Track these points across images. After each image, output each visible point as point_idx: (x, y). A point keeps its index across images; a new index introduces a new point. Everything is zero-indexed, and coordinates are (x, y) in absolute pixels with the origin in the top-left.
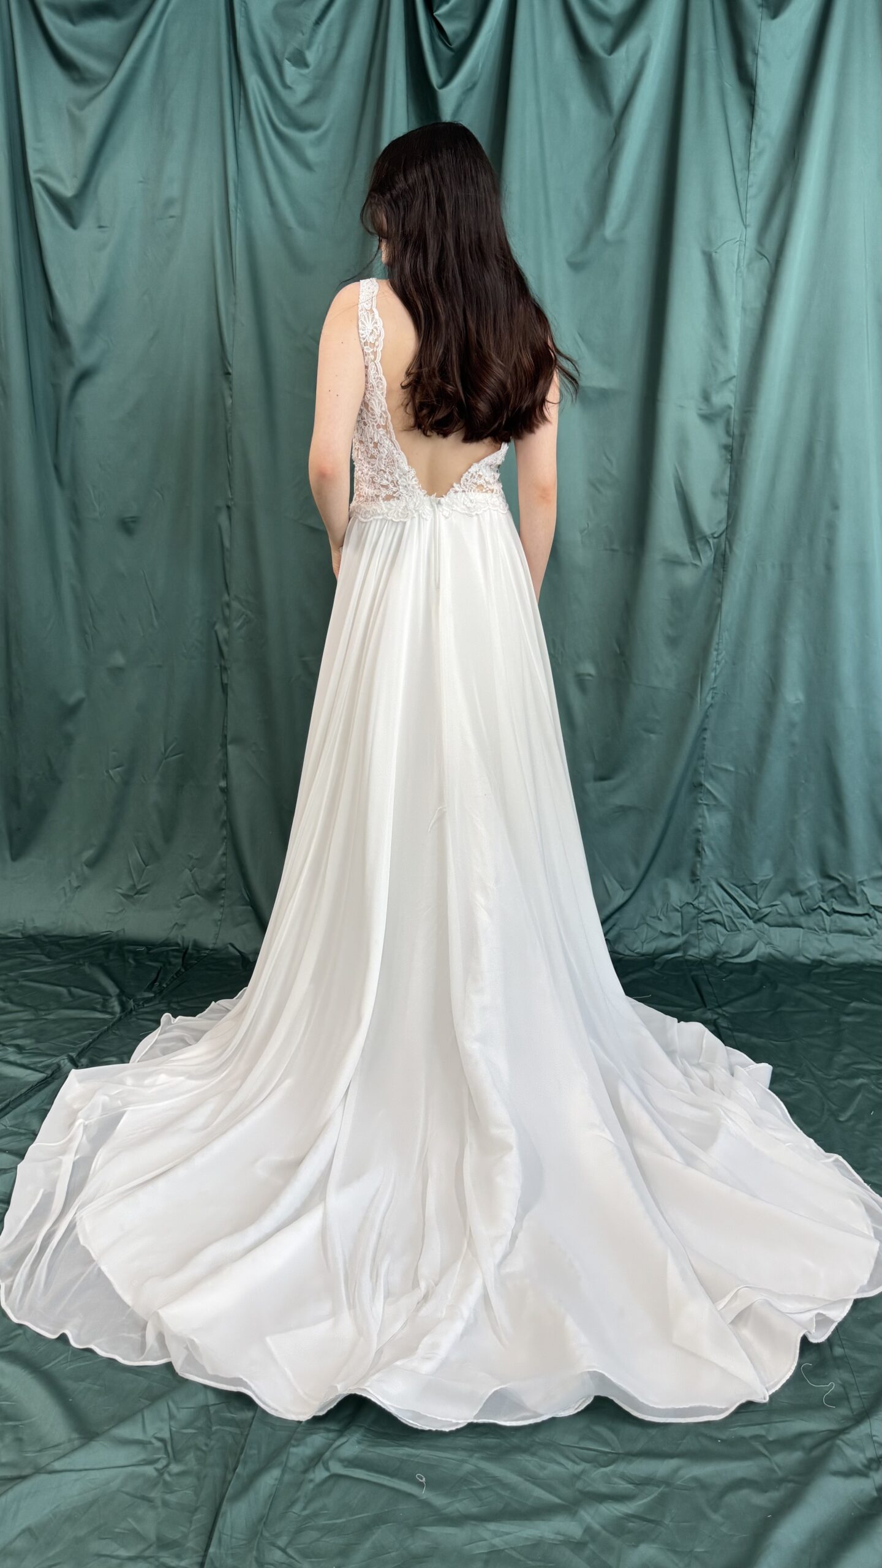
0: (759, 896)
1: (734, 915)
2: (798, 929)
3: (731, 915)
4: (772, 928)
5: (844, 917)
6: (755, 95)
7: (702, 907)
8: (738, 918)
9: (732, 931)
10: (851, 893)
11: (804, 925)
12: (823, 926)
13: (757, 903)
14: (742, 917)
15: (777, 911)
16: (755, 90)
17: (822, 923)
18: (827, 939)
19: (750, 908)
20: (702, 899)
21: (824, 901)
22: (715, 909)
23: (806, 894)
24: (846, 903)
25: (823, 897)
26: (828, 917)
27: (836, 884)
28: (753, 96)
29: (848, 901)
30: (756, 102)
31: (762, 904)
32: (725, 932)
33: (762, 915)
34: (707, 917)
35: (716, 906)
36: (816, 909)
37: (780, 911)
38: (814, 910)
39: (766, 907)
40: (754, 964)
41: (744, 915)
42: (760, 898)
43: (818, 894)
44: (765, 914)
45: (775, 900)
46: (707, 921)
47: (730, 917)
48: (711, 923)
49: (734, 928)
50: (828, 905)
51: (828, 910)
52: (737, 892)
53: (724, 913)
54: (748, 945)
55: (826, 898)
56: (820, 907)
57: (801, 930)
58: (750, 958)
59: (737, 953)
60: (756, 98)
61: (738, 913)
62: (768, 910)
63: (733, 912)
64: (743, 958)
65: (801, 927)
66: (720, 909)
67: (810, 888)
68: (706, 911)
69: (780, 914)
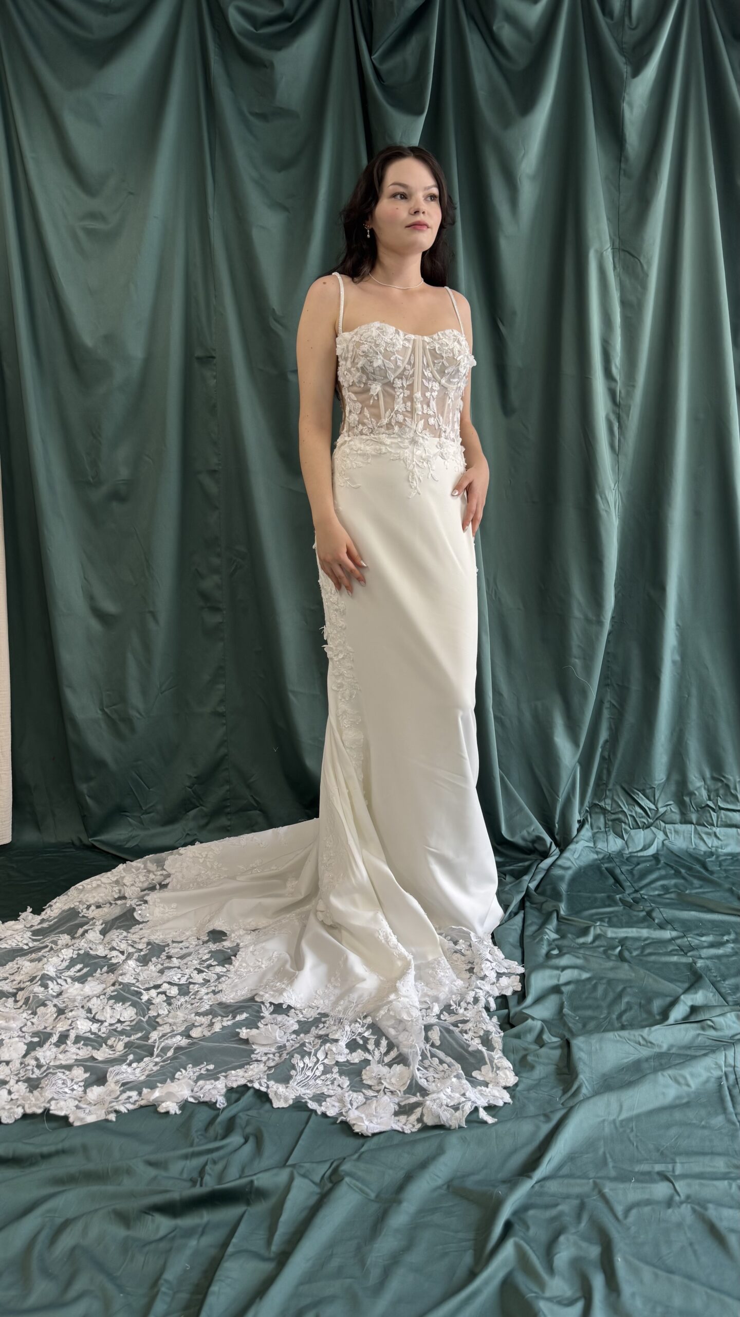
0: (656, 798)
1: (636, 815)
2: (689, 826)
3: (634, 815)
4: (666, 825)
5: (730, 814)
7: (609, 808)
8: (640, 818)
9: (634, 828)
10: (733, 791)
11: (694, 822)
12: (711, 822)
13: (654, 804)
14: (643, 817)
15: (671, 809)
17: (709, 819)
18: (715, 833)
19: (649, 809)
20: (608, 801)
21: (710, 799)
22: (620, 809)
23: (695, 794)
24: (729, 800)
25: (709, 796)
26: (715, 814)
27: (720, 784)
29: (730, 798)
31: (659, 805)
32: (629, 829)
33: (660, 815)
34: (613, 817)
35: (622, 808)
36: (704, 807)
37: (673, 809)
38: (702, 808)
39: (662, 807)
40: (656, 857)
41: (644, 814)
42: (658, 800)
43: (704, 793)
44: (662, 813)
45: (668, 801)
46: (613, 820)
47: (633, 817)
48: (617, 822)
49: (635, 826)
50: (713, 803)
51: (714, 807)
52: (638, 795)
53: (628, 813)
54: (648, 841)
55: (712, 797)
56: (708, 806)
57: (693, 826)
58: (651, 851)
59: (640, 848)
61: (640, 813)
62: (665, 809)
63: (636, 812)
64: (646, 852)
65: (691, 823)
66: (625, 810)
67: (699, 788)
68: (612, 812)
69: (673, 812)
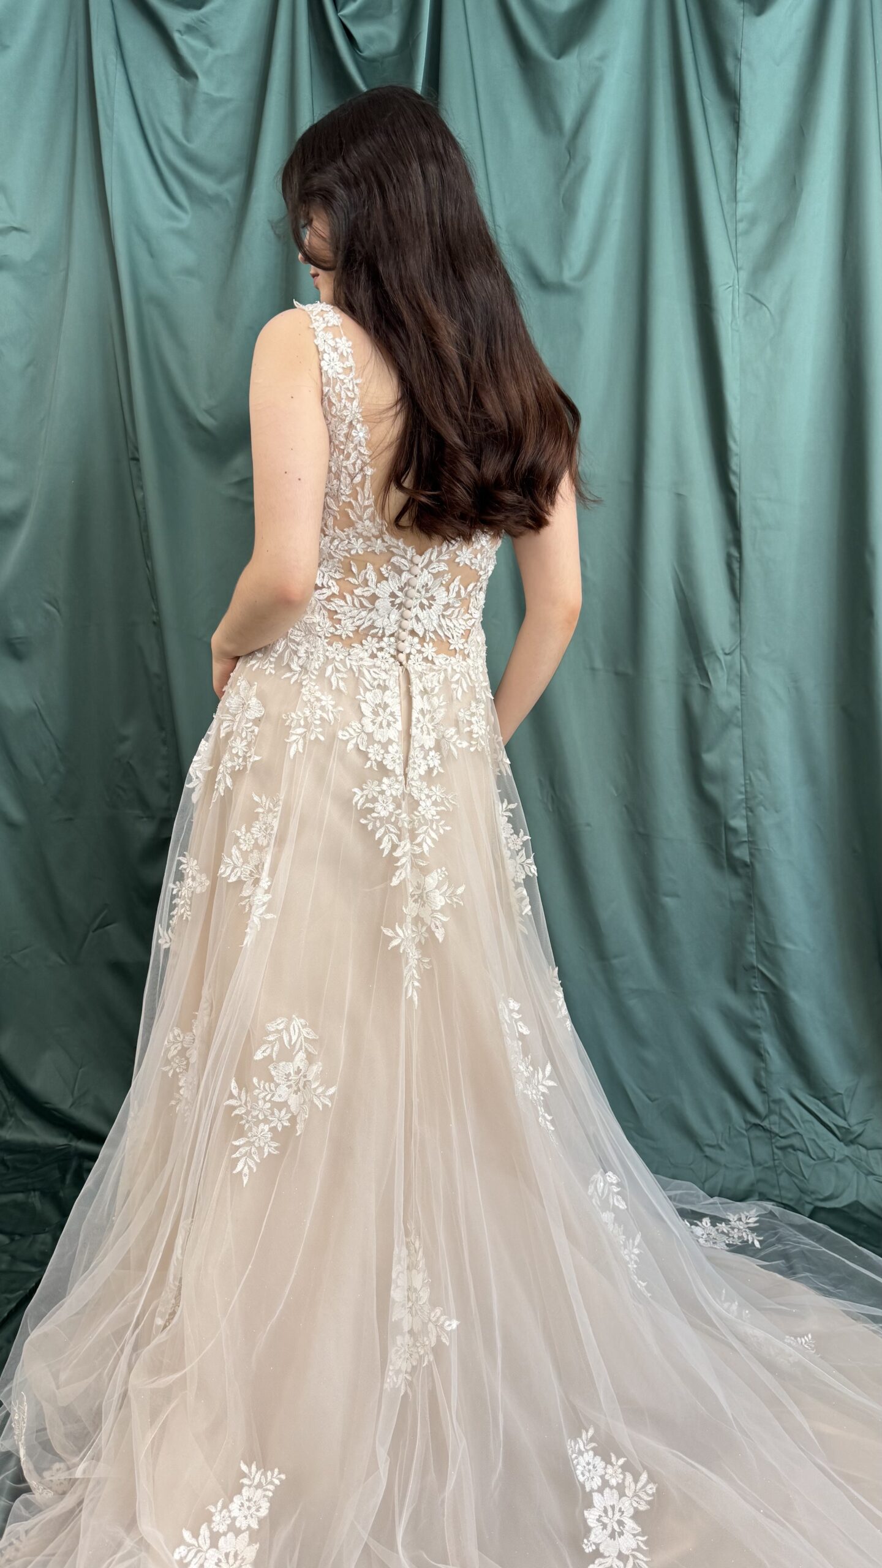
0: (847, 1111)
1: (818, 1137)
3: (814, 1137)
4: (869, 1152)
6: (739, 109)
7: (775, 1129)
8: (824, 1141)
13: (845, 1119)
14: (830, 1140)
15: (871, 1126)
16: (739, 104)
19: (839, 1128)
20: (774, 1118)
28: (737, 111)
30: (741, 118)
31: (853, 1120)
33: (856, 1135)
34: (784, 1142)
37: (875, 1127)
39: (858, 1124)
41: (831, 1136)
42: (849, 1112)
44: (859, 1132)
45: (866, 1113)
46: (784, 1149)
48: (791, 1150)
49: (820, 1155)
52: (818, 1106)
53: (806, 1135)
58: (846, 1199)
59: (831, 1193)
60: (742, 115)
61: (822, 1134)
62: (860, 1127)
63: (816, 1133)
64: (840, 1199)
66: (798, 1129)
68: (782, 1135)
69: (876, 1130)
